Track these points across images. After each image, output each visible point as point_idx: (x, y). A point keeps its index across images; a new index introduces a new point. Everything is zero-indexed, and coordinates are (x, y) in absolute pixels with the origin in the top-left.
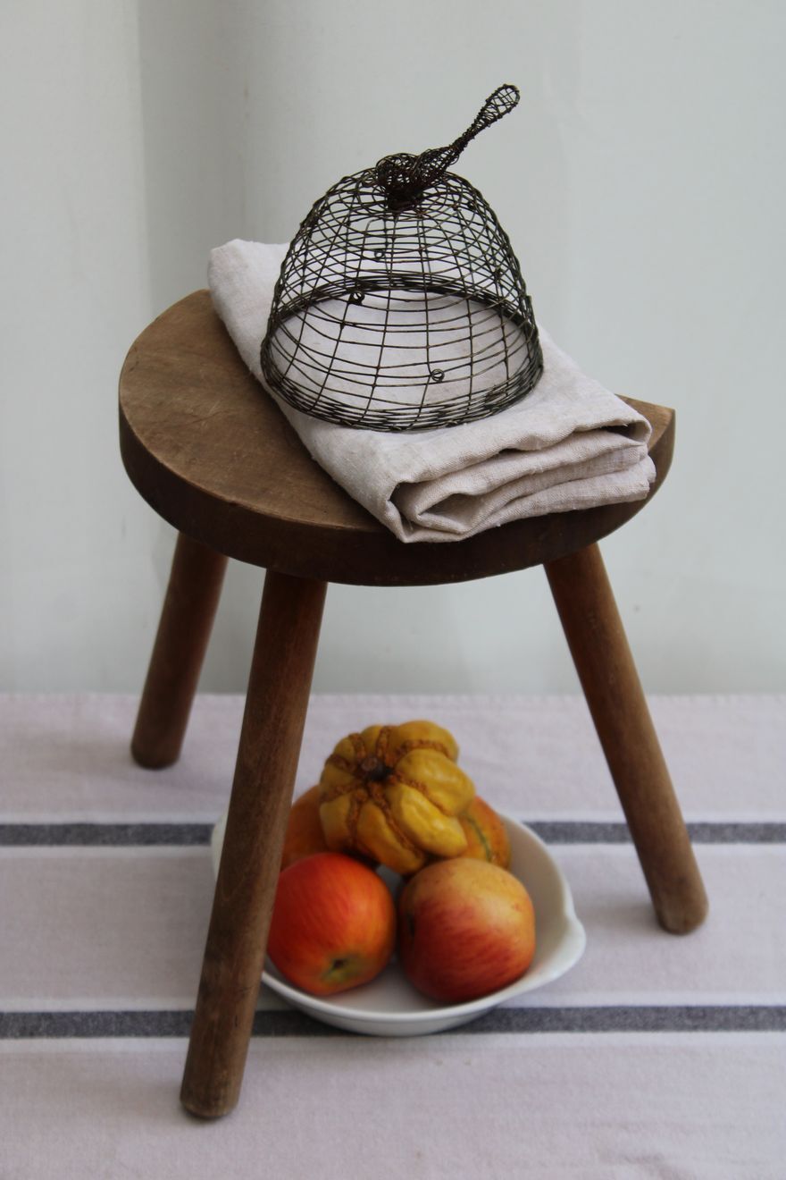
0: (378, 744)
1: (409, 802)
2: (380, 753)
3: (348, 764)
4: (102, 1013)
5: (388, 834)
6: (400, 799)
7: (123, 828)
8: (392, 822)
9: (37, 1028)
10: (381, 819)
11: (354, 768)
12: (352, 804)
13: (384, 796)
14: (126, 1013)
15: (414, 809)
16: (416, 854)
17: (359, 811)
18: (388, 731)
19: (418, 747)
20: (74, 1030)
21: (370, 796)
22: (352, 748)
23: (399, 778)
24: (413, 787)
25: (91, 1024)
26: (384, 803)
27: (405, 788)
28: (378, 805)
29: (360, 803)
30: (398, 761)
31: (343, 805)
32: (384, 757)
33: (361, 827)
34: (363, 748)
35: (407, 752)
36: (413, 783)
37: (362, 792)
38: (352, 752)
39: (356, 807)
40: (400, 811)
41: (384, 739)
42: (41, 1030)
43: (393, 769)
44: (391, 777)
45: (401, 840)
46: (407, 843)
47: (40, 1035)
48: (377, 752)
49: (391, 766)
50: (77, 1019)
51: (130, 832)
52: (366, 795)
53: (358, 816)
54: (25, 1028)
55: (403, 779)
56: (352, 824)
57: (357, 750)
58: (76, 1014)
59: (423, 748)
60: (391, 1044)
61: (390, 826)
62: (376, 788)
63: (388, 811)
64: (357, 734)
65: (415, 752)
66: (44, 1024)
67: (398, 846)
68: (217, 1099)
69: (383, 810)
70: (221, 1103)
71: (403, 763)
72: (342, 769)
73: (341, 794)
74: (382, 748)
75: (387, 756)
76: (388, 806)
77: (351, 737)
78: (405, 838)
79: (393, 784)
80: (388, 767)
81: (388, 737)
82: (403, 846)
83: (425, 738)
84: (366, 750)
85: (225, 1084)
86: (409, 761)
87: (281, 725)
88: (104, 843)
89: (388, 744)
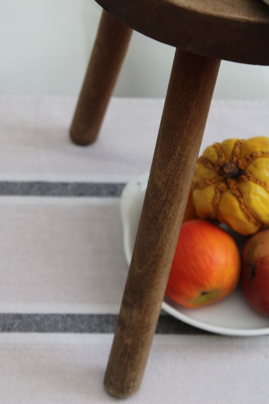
0: (233, 153)
1: (255, 194)
2: (235, 159)
3: (213, 165)
4: (53, 315)
5: (240, 214)
6: (249, 192)
7: (65, 185)
8: (243, 207)
9: (12, 325)
10: (236, 204)
11: (218, 168)
12: (216, 193)
13: (238, 189)
14: (68, 315)
15: (258, 198)
16: (256, 224)
17: (221, 197)
18: (239, 144)
19: (261, 156)
20: (35, 328)
21: (228, 188)
22: (216, 155)
23: (248, 178)
24: (258, 184)
25: (46, 323)
26: (238, 194)
27: (252, 184)
28: (235, 195)
29: (222, 192)
30: (248, 166)
31: (210, 192)
32: (237, 162)
33: (222, 208)
34: (223, 155)
35: (253, 160)
36: (258, 182)
37: (223, 185)
38: (216, 157)
39: (219, 195)
40: (249, 200)
41: (238, 150)
42: (15, 326)
43: (244, 170)
44: (243, 177)
45: (248, 218)
46: (252, 219)
47: (14, 330)
48: (233, 158)
49: (243, 168)
50: (38, 319)
51: (69, 188)
52: (225, 187)
53: (220, 201)
54: (5, 325)
55: (251, 179)
56: (216, 206)
57: (219, 156)
58: (36, 315)
59: (264, 157)
60: (235, 342)
61: (242, 209)
62: (232, 183)
63: (242, 200)
64: (218, 144)
65: (259, 160)
66: (17, 322)
67: (246, 221)
68: (128, 388)
69: (238, 198)
70: (130, 390)
71: (251, 168)
72: (209, 168)
73: (208, 185)
74: (236, 156)
75: (240, 161)
76: (240, 195)
77: (214, 146)
78: (250, 216)
79: (244, 182)
80: (241, 170)
81: (240, 148)
82: (249, 221)
83: (265, 150)
84: (225, 156)
85: (134, 380)
86: (256, 166)
87: (183, 159)
88: (54, 195)
89: (240, 154)
